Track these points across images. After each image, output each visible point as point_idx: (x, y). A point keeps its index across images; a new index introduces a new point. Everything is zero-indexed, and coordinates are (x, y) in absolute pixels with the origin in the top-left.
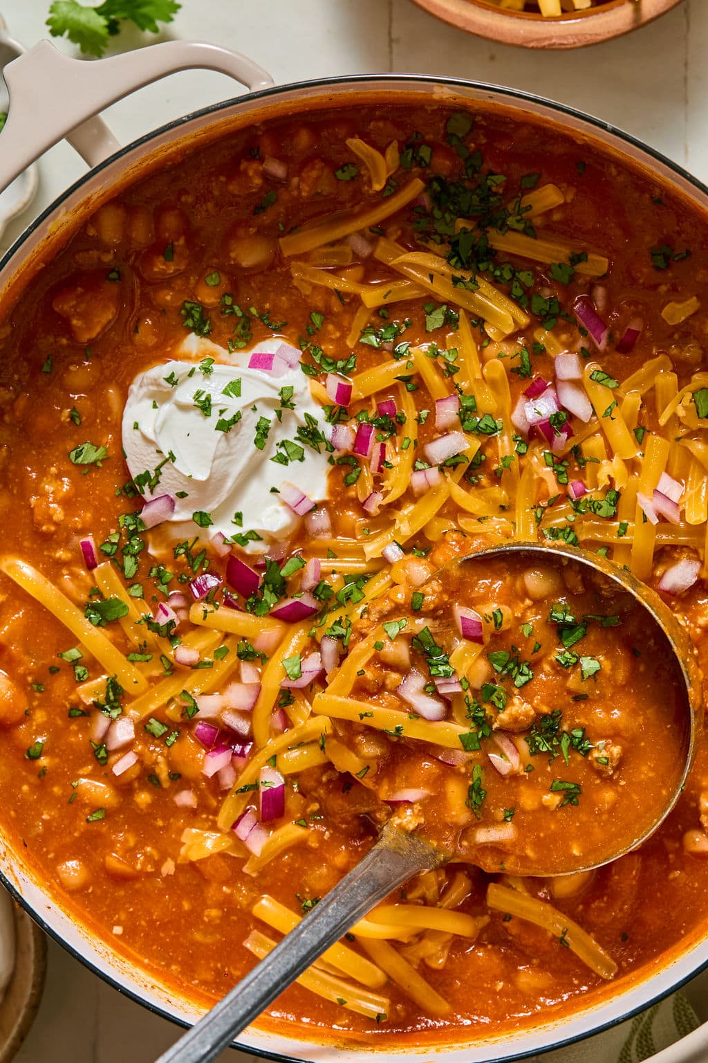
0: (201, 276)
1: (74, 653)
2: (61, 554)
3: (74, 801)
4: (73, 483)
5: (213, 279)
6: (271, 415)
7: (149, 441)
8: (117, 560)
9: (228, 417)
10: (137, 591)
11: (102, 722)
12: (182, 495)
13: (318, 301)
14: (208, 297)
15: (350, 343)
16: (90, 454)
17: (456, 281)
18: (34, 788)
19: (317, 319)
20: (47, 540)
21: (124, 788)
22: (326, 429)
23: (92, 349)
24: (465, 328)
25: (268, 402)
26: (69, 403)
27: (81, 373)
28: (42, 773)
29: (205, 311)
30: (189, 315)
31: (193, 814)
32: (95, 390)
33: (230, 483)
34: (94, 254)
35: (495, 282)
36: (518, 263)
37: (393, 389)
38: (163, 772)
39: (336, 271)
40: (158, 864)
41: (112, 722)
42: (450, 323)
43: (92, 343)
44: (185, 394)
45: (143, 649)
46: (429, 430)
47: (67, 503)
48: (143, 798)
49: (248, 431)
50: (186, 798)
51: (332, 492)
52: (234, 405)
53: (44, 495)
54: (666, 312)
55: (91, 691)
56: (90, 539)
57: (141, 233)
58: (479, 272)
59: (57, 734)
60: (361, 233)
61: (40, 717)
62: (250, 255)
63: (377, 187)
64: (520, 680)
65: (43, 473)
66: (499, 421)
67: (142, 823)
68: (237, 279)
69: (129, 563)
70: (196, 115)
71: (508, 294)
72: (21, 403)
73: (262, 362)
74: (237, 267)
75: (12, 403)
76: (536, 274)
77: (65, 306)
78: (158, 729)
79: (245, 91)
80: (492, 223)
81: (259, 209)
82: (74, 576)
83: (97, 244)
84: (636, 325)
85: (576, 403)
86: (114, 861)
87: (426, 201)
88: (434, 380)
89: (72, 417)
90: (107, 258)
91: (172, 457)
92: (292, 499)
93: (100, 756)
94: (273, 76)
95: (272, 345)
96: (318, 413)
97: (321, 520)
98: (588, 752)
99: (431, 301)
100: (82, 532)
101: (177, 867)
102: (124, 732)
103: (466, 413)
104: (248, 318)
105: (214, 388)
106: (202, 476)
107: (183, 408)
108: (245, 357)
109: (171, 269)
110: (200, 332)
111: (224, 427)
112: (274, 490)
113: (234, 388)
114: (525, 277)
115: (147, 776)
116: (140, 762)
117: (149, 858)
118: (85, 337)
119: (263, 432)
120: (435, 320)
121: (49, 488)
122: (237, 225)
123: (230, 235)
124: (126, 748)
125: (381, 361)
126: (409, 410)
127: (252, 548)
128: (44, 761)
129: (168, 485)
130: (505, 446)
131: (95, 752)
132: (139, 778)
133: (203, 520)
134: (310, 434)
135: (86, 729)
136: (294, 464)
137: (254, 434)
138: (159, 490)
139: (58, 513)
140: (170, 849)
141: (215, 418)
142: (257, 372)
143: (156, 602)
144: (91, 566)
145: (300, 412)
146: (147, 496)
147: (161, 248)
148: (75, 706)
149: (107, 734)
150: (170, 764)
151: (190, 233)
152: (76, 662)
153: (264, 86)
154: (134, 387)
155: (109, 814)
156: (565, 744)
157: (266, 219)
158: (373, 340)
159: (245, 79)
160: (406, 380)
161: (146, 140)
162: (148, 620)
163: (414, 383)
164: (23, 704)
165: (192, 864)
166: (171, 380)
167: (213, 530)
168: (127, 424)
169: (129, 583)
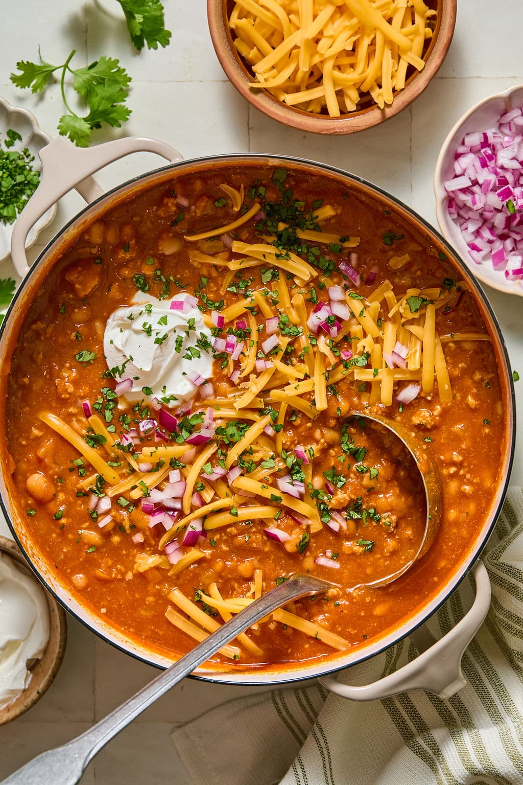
0: (143, 261)
1: (79, 462)
2: (72, 410)
3: (79, 542)
4: (78, 371)
5: (150, 261)
6: (184, 335)
7: (119, 351)
8: (101, 412)
9: (161, 336)
10: (112, 429)
11: (94, 499)
12: (137, 378)
13: (204, 271)
14: (148, 271)
15: (222, 292)
16: (87, 357)
17: (278, 256)
18: (59, 535)
19: (204, 281)
20: (64, 403)
21: (106, 535)
22: (212, 340)
23: (86, 300)
24: (282, 280)
25: (181, 327)
26: (75, 329)
27: (80, 314)
28: (63, 527)
29: (146, 278)
30: (138, 281)
31: (142, 546)
32: (89, 322)
33: (162, 372)
34: (87, 249)
35: (299, 255)
36: (310, 244)
37: (244, 315)
38: (127, 525)
39: (213, 255)
40: (124, 574)
41: (100, 499)
42: (274, 277)
43: (86, 297)
44: (138, 325)
45: (116, 459)
46: (263, 335)
47: (75, 383)
48: (116, 539)
49: (172, 343)
50: (138, 538)
51: (215, 373)
52: (163, 330)
53: (63, 378)
54: (392, 262)
55: (88, 483)
56: (87, 401)
57: (111, 237)
58: (290, 250)
59: (70, 505)
60: (228, 233)
61: (61, 496)
62: (169, 248)
63: (236, 209)
64: (340, 484)
65: (62, 366)
66: (300, 329)
67: (114, 552)
68: (163, 261)
69: (108, 414)
70: (142, 177)
71: (307, 260)
72: (50, 330)
73: (178, 306)
74: (163, 255)
75: (45, 329)
76: (320, 249)
77: (72, 277)
78: (124, 502)
79: (168, 163)
80: (298, 225)
81: (174, 223)
82: (78, 421)
83: (89, 244)
84: (374, 270)
85: (341, 311)
86: (101, 572)
87: (263, 215)
88: (267, 309)
89: (77, 337)
90: (94, 251)
91: (132, 358)
92: (193, 377)
93: (93, 517)
94: (182, 154)
95: (182, 297)
96: (207, 332)
97: (209, 389)
98: (379, 521)
99: (265, 266)
100: (83, 398)
101: (133, 575)
102: (105, 504)
103: (283, 325)
104: (168, 282)
105: (152, 320)
106: (147, 368)
107: (137, 332)
108: (168, 303)
109: (128, 257)
110: (144, 290)
111: (159, 341)
112: (184, 373)
113: (164, 321)
114: (315, 250)
115: (118, 527)
116: (114, 521)
117: (119, 571)
118: (82, 294)
119: (179, 343)
120: (267, 276)
121: (66, 375)
122: (162, 232)
123: (159, 237)
124: (107, 513)
125: (239, 300)
126: (253, 325)
127: (172, 404)
128: (63, 521)
129: (129, 373)
130: (304, 341)
131: (91, 515)
132: (114, 529)
133: (148, 391)
134: (203, 343)
135: (86, 503)
136: (195, 359)
137: (174, 345)
138: (124, 375)
139: (71, 389)
140: (130, 565)
141: (154, 337)
142: (175, 311)
143: (121, 434)
144: (88, 416)
145: (198, 332)
146: (118, 379)
147: (123, 245)
148: (80, 491)
149: (97, 505)
150: (131, 520)
151: (138, 236)
152: (80, 467)
153: (177, 160)
154: (109, 321)
155: (98, 548)
156: (365, 515)
157: (178, 228)
158: (233, 289)
159: (168, 157)
160: (251, 309)
161: (116, 191)
162: (119, 445)
163: (256, 311)
164: (53, 491)
165: (141, 574)
166: (131, 318)
167: (153, 396)
168: (106, 341)
169: (107, 425)
